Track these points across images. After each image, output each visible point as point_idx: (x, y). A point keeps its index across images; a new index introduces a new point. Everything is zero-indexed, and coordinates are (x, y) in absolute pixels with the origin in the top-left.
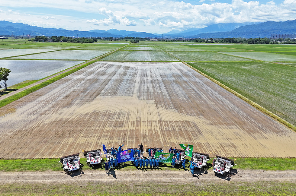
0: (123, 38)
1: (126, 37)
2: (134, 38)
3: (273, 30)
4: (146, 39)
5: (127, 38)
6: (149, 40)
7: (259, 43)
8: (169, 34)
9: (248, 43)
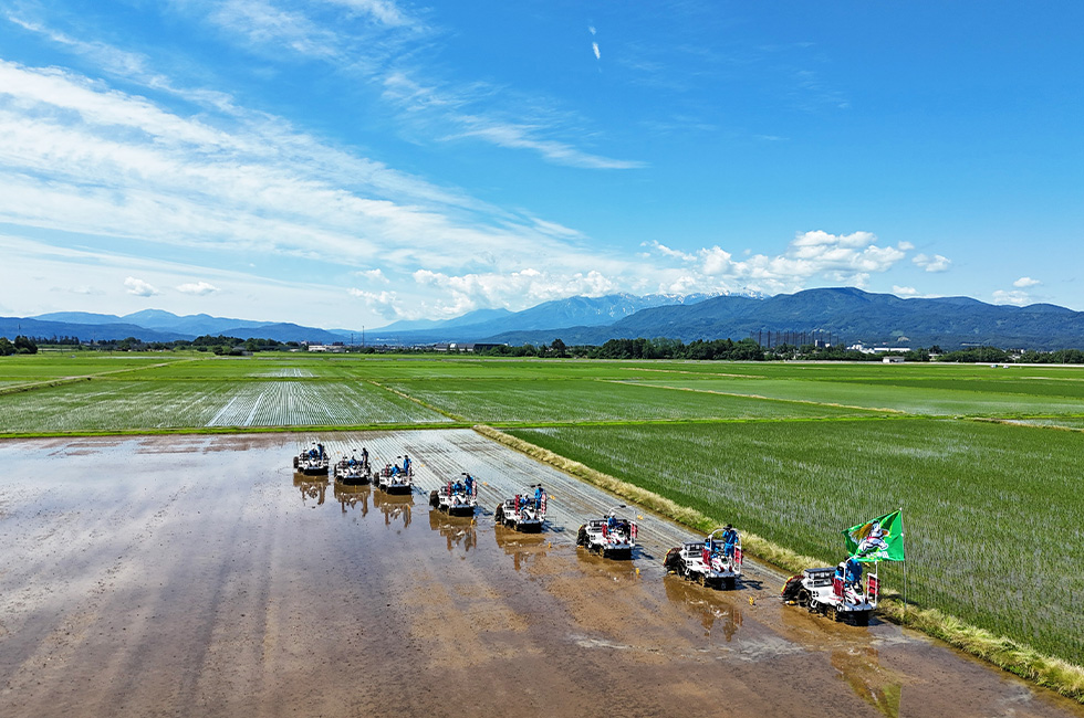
0: (188, 343)
1: (201, 338)
2: (242, 341)
3: (742, 322)
4: (295, 345)
5: (203, 343)
6: (306, 348)
7: (732, 358)
8: (392, 333)
9: (694, 357)
